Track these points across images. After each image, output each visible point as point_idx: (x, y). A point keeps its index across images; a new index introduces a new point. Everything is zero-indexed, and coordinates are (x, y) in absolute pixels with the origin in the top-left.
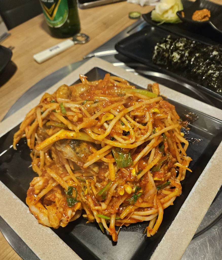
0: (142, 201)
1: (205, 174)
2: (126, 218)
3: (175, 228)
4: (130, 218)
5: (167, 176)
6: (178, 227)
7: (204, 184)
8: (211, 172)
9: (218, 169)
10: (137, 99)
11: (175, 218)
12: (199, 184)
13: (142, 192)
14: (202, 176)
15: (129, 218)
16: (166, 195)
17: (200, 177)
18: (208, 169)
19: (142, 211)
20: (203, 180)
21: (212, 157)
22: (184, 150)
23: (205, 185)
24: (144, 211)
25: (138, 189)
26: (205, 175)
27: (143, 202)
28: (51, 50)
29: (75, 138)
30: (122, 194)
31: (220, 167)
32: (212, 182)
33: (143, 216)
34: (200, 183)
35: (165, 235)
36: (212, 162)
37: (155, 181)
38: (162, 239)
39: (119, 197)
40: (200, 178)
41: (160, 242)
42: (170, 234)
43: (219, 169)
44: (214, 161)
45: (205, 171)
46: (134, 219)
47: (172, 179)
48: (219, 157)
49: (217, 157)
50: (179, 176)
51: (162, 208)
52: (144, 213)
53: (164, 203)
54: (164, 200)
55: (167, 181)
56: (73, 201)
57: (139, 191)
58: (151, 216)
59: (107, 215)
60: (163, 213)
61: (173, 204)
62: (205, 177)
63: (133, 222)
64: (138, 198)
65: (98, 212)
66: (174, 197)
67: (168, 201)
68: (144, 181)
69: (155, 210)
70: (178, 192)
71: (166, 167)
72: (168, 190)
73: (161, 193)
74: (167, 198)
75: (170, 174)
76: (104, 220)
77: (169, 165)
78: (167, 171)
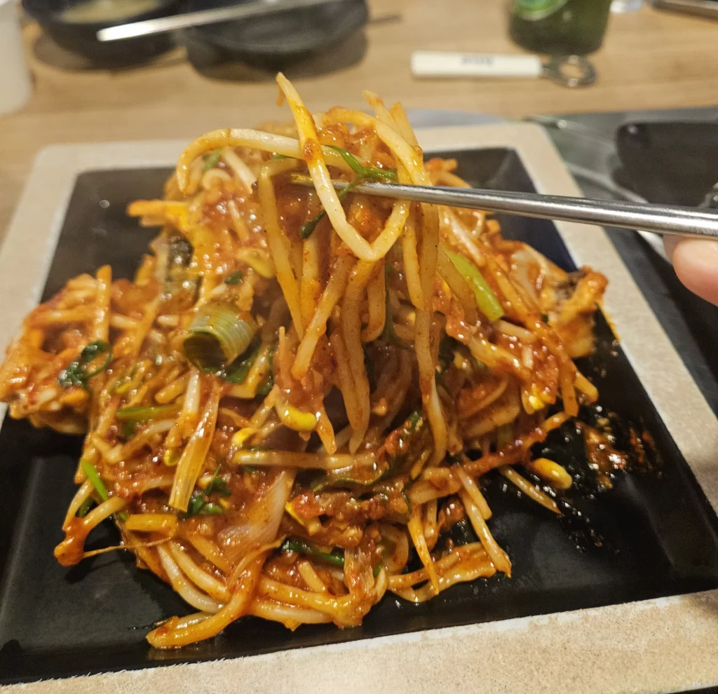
0: (211, 532)
1: (471, 637)
2: (144, 535)
3: (209, 679)
4: (153, 549)
5: (342, 532)
6: (214, 687)
7: (428, 660)
8: (493, 649)
9: (526, 665)
11: (241, 659)
12: (414, 644)
13: (227, 510)
15: (150, 544)
17: (444, 630)
18: (496, 633)
20: (438, 647)
21: (554, 615)
23: (429, 667)
24: (199, 566)
25: (216, 490)
26: (466, 641)
27: (214, 538)
28: (465, 61)
31: (543, 663)
32: (464, 681)
34: (420, 644)
35: (165, 668)
36: (536, 627)
38: (145, 670)
40: (440, 632)
41: (132, 672)
42: (178, 678)
43: (533, 668)
44: (544, 630)
46: (160, 563)
47: (359, 557)
48: (579, 635)
49: (571, 626)
50: (403, 576)
51: (244, 603)
52: (192, 569)
53: (267, 597)
54: (273, 588)
55: (332, 545)
56: (76, 376)
57: (222, 497)
58: (207, 598)
59: (108, 485)
60: (232, 619)
61: (292, 626)
62: (456, 645)
63: (154, 568)
64: (202, 512)
65: (99, 456)
66: (318, 611)
67: (284, 603)
68: (253, 482)
69: (222, 589)
70: (340, 608)
71: (353, 504)
72: (327, 579)
73: (293, 565)
74: (291, 593)
75: (355, 535)
76: (91, 490)
77: (365, 505)
78: (345, 514)
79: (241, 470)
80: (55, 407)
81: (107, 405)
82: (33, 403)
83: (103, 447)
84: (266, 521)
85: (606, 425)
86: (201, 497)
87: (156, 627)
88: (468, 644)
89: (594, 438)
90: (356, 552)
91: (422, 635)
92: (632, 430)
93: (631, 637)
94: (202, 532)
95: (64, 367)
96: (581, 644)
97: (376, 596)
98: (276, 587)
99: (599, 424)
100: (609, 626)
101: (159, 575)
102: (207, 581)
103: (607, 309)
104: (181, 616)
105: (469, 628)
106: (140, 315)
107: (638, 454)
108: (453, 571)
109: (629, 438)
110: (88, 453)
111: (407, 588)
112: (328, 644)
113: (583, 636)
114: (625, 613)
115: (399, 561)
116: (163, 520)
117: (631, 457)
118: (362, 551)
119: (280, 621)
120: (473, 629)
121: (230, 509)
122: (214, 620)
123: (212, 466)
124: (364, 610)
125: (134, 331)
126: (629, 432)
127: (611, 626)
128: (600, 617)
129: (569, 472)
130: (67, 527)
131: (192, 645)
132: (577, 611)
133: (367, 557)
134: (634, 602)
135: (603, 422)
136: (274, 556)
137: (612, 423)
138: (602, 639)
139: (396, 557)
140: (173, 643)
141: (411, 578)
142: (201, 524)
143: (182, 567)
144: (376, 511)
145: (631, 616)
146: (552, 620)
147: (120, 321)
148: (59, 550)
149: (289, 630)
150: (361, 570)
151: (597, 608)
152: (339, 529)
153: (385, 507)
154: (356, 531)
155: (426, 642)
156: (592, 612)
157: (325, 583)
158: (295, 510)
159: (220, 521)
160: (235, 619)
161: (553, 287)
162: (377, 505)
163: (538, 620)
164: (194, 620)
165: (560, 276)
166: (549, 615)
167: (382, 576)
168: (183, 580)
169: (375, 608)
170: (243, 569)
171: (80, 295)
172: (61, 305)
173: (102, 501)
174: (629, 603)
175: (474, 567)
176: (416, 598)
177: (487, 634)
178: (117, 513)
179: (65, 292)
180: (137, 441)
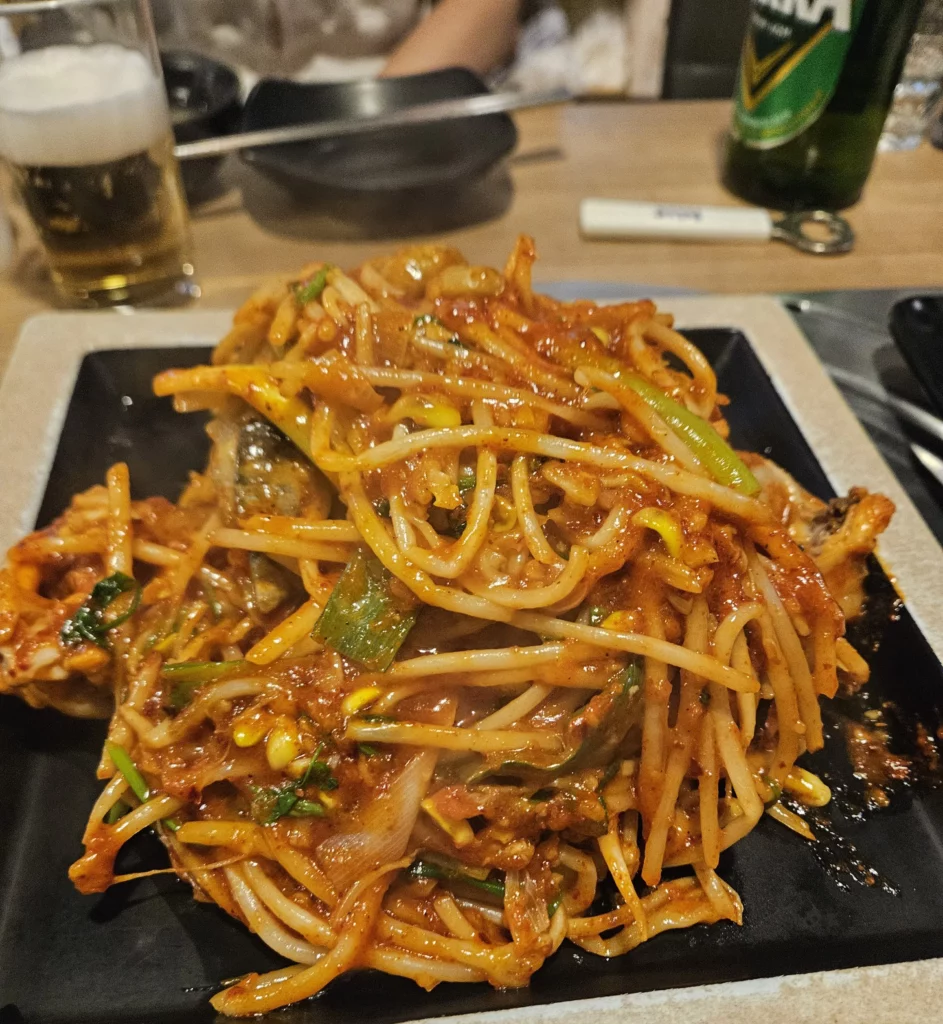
0: (305, 842)
1: (695, 1003)
2: (205, 852)
4: (219, 873)
5: (504, 846)
10: (640, 439)
12: (612, 1013)
13: (332, 810)
14: (670, 1000)
15: (215, 865)
16: (443, 931)
17: (654, 993)
18: (733, 998)
19: (280, 889)
20: (648, 1017)
21: (817, 975)
22: (720, 838)
24: (288, 895)
25: (315, 779)
26: (687, 1009)
27: (310, 852)
28: (660, 214)
29: (274, 417)
30: (242, 737)
33: (267, 909)
34: (620, 1012)
36: (791, 991)
37: (423, 816)
39: (227, 744)
40: (649, 997)
44: (803, 995)
45: (709, 993)
46: (228, 890)
47: (527, 886)
48: (856, 1003)
49: (844, 990)
50: (589, 919)
51: (356, 948)
52: (279, 902)
53: (390, 943)
54: (400, 931)
55: (487, 866)
56: (87, 628)
57: (322, 790)
58: (301, 943)
59: (149, 779)
60: (339, 969)
61: (427, 984)
62: (673, 1014)
63: (221, 900)
64: (293, 813)
65: (135, 736)
66: (467, 966)
67: (414, 952)
68: (372, 769)
69: (324, 930)
70: (501, 963)
71: (524, 805)
72: (477, 922)
73: (428, 900)
74: (427, 939)
75: (523, 851)
76: (123, 789)
77: (542, 808)
78: (511, 819)
79: (355, 749)
80: (58, 674)
81: (139, 669)
82: (24, 667)
83: (141, 723)
84: (390, 828)
85: (879, 720)
86: (292, 790)
87: (224, 988)
88: (691, 1014)
89: (861, 737)
90: (522, 878)
91: (622, 1000)
92: (920, 726)
93: (934, 1007)
94: (293, 842)
95: (69, 615)
96: (859, 1015)
97: (550, 946)
98: (403, 930)
99: (868, 718)
100: (900, 991)
101: (229, 911)
102: (301, 918)
103: (883, 555)
104: (262, 971)
105: (691, 992)
106: (184, 546)
107: (928, 758)
108: (660, 915)
109: (915, 736)
110: (117, 734)
111: (594, 937)
112: (483, 1011)
113: (862, 1006)
114: (923, 974)
115: (582, 898)
116: (235, 829)
117: (916, 763)
118: (532, 877)
119: (411, 976)
120: (699, 992)
121: (336, 810)
122: (311, 973)
123: (309, 745)
124: (534, 964)
125: (176, 567)
126: (916, 729)
127: (904, 992)
128: (886, 978)
129: (825, 782)
130: (89, 838)
131: (278, 1011)
132: (853, 970)
133: (538, 887)
134: (935, 959)
135: (874, 715)
136: (398, 884)
137: (888, 715)
138: (890, 1010)
139: (579, 893)
140: (252, 1009)
141: (601, 922)
142: (292, 830)
143: (263, 898)
144: (558, 816)
145: (932, 978)
146: (814, 981)
147: (152, 552)
148: (75, 870)
149: (423, 989)
150: (530, 904)
151: (881, 967)
152: (499, 842)
153: (572, 812)
154: (525, 847)
155: (627, 1010)
156: (875, 972)
157: (474, 926)
158: (438, 808)
159: (321, 826)
160: (343, 970)
161: (805, 520)
162: (560, 809)
163: (793, 982)
164: (281, 977)
165: (814, 506)
166: (809, 975)
167: (559, 917)
168: (264, 913)
169: (551, 960)
170: (355, 899)
171: (93, 516)
172: (64, 530)
173: (140, 803)
174: (928, 961)
175: (691, 908)
176: (607, 950)
177: (719, 1000)
178: (162, 821)
179: (69, 512)
180: (193, 713)
